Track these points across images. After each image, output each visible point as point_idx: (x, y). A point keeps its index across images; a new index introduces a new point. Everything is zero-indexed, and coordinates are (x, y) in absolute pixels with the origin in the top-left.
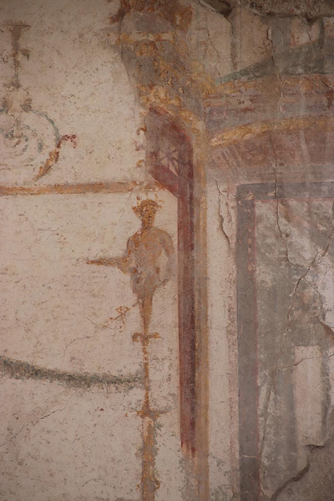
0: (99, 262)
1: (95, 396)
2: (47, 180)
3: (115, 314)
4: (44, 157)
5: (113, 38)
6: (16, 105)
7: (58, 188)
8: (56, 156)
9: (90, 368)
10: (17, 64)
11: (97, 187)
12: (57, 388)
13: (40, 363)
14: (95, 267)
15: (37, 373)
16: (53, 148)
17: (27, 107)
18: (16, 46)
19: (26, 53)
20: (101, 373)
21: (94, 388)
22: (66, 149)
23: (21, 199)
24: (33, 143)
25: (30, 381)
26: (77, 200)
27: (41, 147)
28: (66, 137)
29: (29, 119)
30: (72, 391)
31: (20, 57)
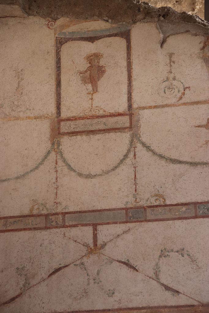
0: (199, 126)
1: (199, 169)
2: (181, 101)
3: (204, 143)
4: (180, 94)
5: (201, 55)
6: (171, 79)
7: (185, 104)
8: (184, 94)
9: (197, 160)
10: (171, 66)
11: (197, 103)
12: (187, 167)
13: (181, 159)
14: (197, 128)
15: (180, 162)
16: (183, 91)
17: (174, 79)
18: (170, 60)
19: (174, 62)
20: (201, 161)
21: (199, 166)
22: (187, 91)
23: (173, 108)
24: (176, 90)
25: (179, 165)
26: (191, 107)
27: (179, 91)
28: (187, 88)
29: (175, 83)
30: (192, 167)
31: (172, 63)
